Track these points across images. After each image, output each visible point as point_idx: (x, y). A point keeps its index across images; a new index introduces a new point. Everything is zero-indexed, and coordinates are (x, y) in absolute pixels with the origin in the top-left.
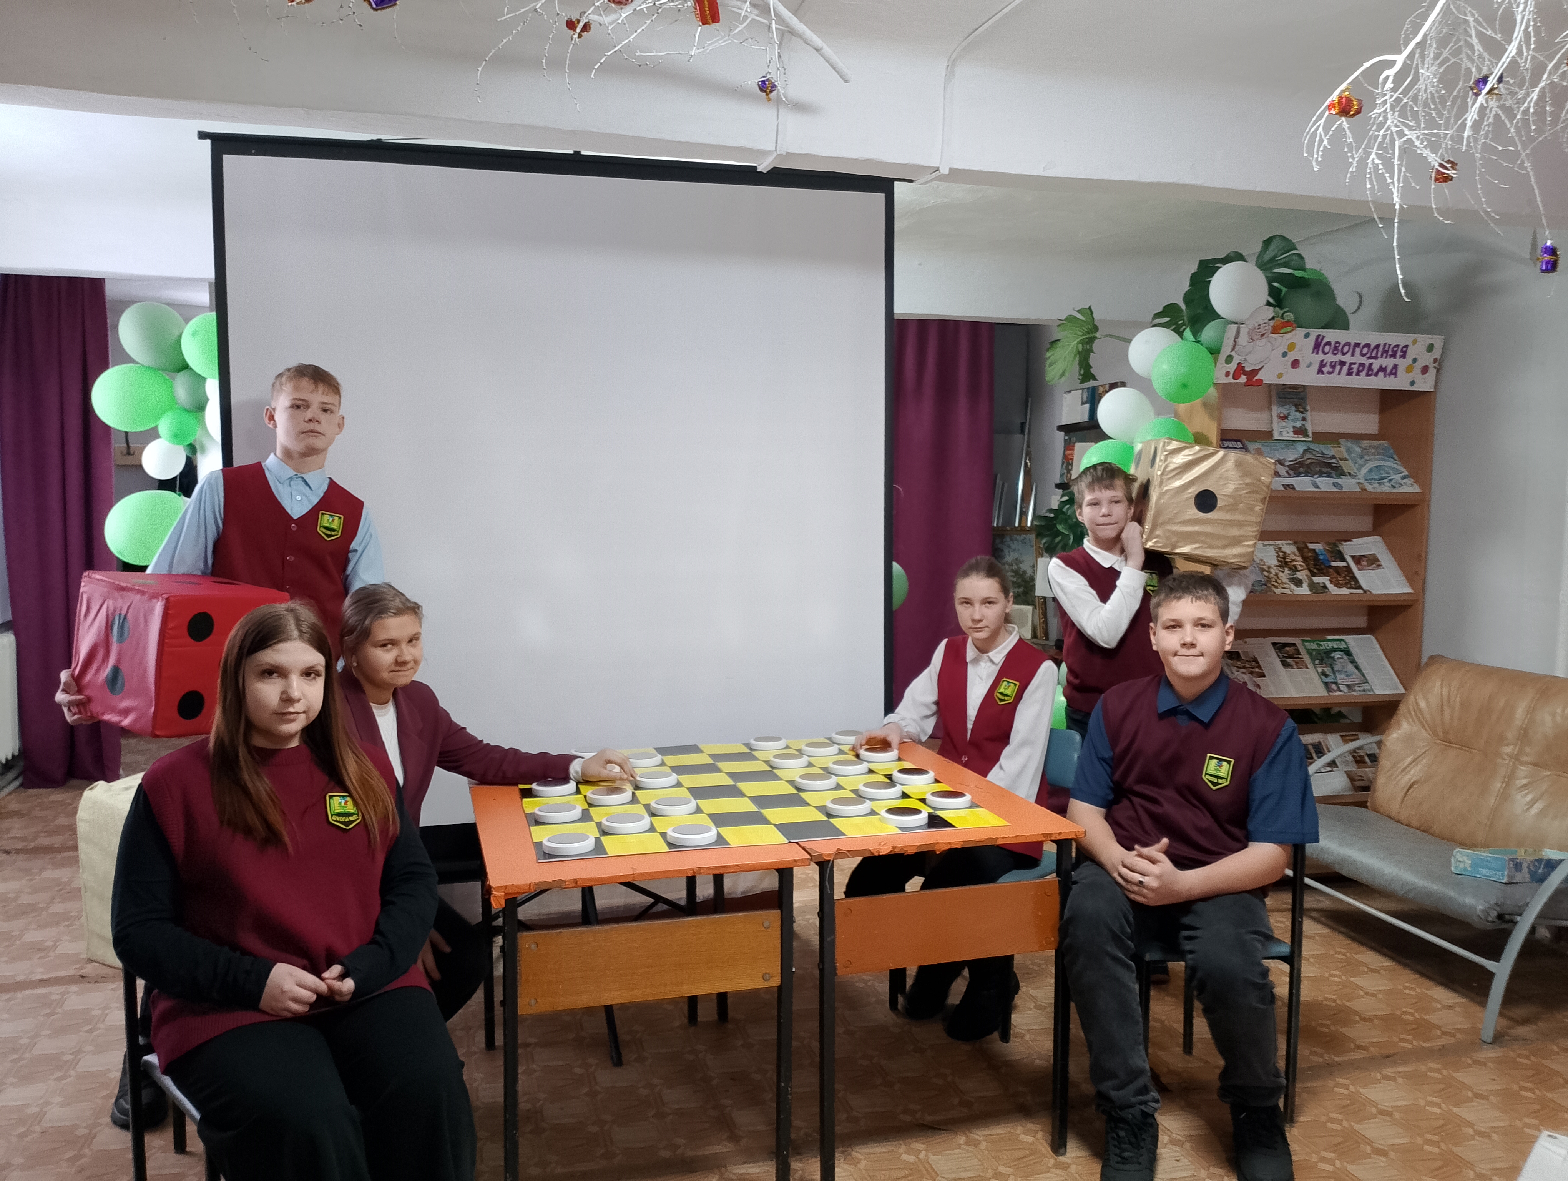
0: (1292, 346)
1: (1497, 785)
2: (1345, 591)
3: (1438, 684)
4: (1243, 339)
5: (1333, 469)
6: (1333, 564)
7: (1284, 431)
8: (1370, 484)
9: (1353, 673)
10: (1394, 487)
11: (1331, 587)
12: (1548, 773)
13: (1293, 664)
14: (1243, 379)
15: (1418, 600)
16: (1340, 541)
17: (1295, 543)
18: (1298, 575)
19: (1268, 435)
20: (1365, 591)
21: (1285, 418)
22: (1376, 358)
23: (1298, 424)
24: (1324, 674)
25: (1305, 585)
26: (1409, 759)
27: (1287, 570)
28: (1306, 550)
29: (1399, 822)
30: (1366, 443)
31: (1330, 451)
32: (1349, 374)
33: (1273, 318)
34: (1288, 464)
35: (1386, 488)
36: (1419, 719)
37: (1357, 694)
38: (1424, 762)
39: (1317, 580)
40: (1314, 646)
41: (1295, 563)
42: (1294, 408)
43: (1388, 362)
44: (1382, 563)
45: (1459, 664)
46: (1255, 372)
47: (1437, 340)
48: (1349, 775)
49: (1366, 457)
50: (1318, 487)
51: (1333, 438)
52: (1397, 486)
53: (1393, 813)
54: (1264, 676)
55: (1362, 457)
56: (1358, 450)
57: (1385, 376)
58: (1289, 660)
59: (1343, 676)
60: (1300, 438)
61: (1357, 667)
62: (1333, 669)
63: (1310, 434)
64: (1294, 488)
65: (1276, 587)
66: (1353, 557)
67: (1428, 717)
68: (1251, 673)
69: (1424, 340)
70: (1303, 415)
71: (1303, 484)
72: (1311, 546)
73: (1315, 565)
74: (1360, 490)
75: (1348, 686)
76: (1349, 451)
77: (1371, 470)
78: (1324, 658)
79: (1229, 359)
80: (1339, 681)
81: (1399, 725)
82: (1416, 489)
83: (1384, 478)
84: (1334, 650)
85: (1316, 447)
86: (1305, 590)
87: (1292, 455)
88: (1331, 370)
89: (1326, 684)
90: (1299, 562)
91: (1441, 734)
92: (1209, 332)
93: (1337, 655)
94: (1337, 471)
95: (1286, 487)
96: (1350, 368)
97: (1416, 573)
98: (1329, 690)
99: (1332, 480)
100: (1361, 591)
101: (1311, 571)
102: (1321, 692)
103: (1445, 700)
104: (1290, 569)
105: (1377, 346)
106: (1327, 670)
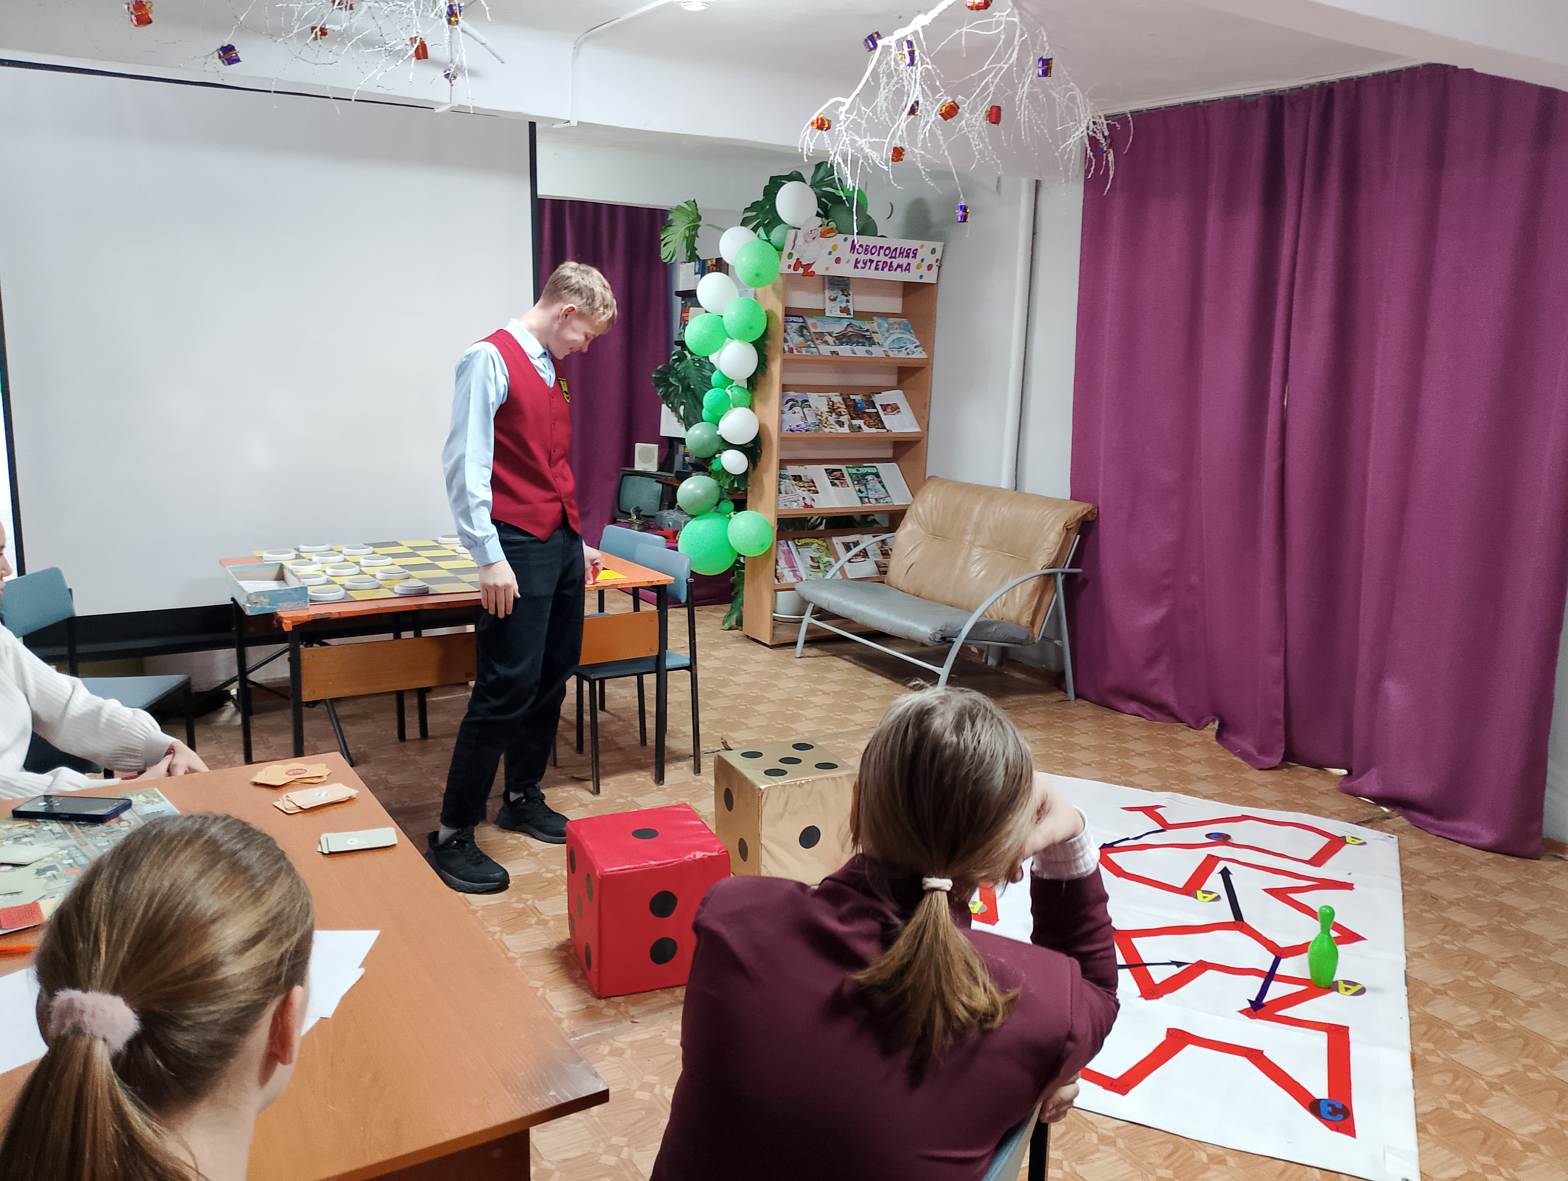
0: (835, 247)
1: (960, 562)
2: (874, 430)
3: (930, 496)
4: (800, 241)
5: (866, 339)
6: (867, 410)
7: (833, 310)
8: (892, 351)
9: (880, 491)
10: (908, 354)
11: (864, 427)
12: (990, 552)
13: (839, 484)
14: (801, 271)
15: (923, 437)
16: (873, 393)
17: (841, 395)
18: (842, 419)
19: (822, 312)
20: (888, 431)
21: (834, 300)
22: (895, 257)
23: (844, 305)
24: (860, 491)
25: (846, 426)
26: (911, 548)
27: (834, 415)
28: (848, 400)
29: (902, 591)
30: (892, 320)
31: (866, 325)
32: (877, 269)
33: (821, 226)
34: (834, 335)
35: (903, 355)
36: (918, 521)
37: (882, 505)
38: (920, 550)
39: (854, 422)
40: (854, 471)
41: (839, 410)
42: (841, 293)
43: (904, 261)
44: (900, 410)
45: (944, 482)
46: (810, 265)
47: (938, 246)
48: (877, 563)
49: (891, 331)
50: (855, 354)
51: (868, 316)
52: (911, 353)
53: (899, 586)
54: (818, 493)
55: (888, 331)
56: (886, 325)
57: (902, 271)
58: (836, 481)
59: (873, 492)
60: (845, 315)
61: (883, 486)
62: (866, 487)
63: (852, 313)
64: (838, 354)
65: (825, 427)
66: (881, 405)
67: (923, 518)
68: (809, 490)
69: (929, 245)
70: (847, 298)
71: (845, 351)
72: (852, 397)
73: (854, 411)
74: (884, 356)
75: (876, 499)
76: (879, 326)
77: (893, 341)
78: (860, 479)
79: (790, 255)
80: (870, 496)
81: (906, 525)
82: (924, 356)
83: (902, 347)
84: (868, 474)
85: (855, 323)
86: (846, 430)
87: (838, 328)
88: (863, 266)
89: (861, 498)
90: (843, 409)
91: (931, 530)
92: (776, 234)
93: (869, 477)
94: (869, 341)
95: (833, 352)
96: (877, 265)
97: (923, 417)
98: (863, 503)
99: (865, 348)
100: (885, 431)
101: (850, 415)
102: (858, 504)
103: (934, 507)
104: (836, 414)
105: (896, 249)
106: (863, 488)
